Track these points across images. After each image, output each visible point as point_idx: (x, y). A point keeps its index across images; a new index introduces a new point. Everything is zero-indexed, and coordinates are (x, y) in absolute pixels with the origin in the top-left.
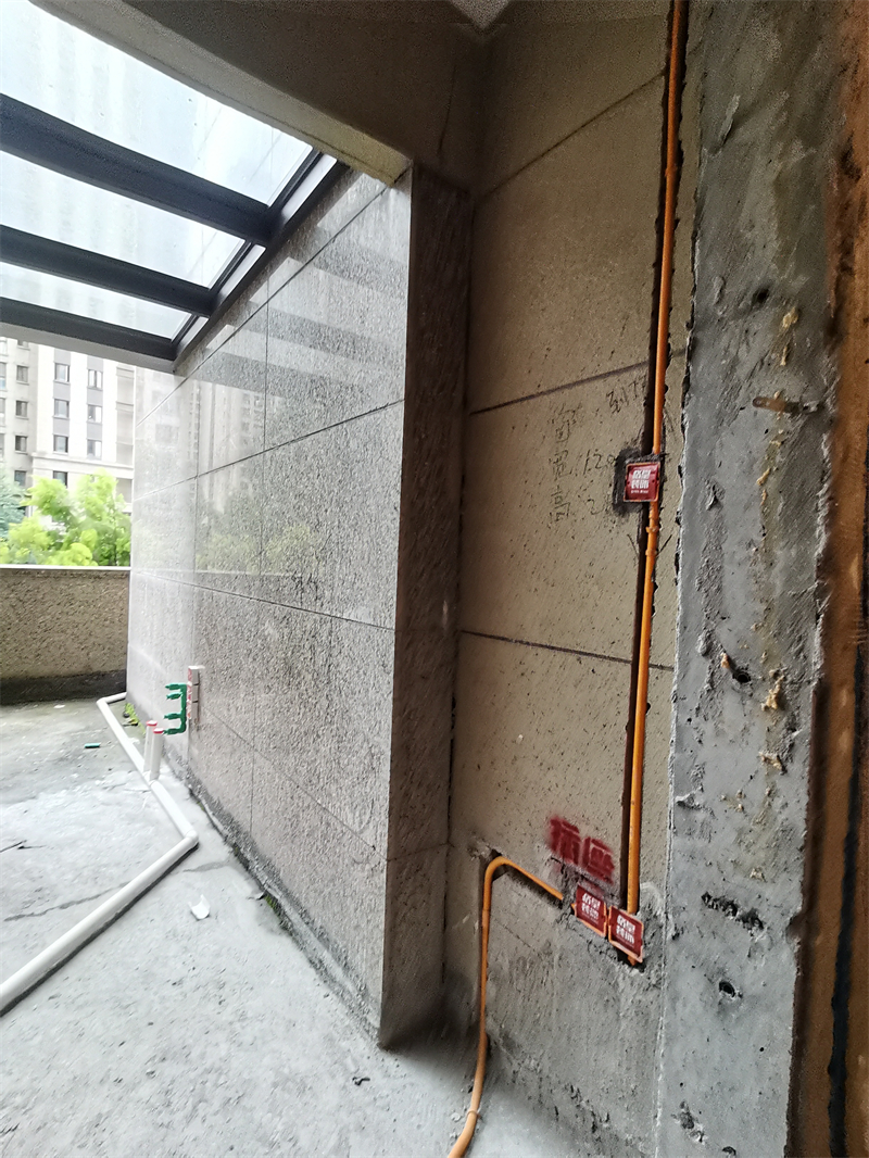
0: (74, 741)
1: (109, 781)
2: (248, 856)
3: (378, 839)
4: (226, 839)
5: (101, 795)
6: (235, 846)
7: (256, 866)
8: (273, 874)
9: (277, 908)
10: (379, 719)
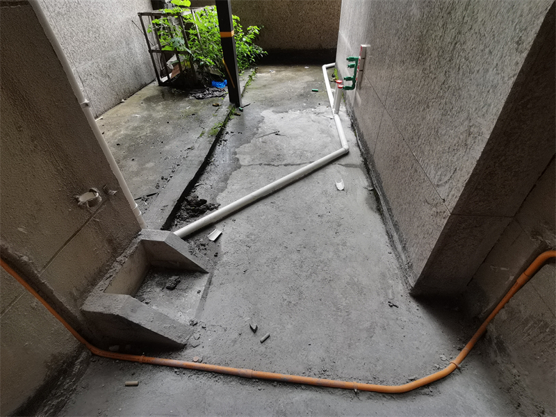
0: (308, 86)
1: (317, 110)
2: (370, 167)
3: (450, 197)
4: (362, 155)
5: (313, 116)
6: (365, 159)
7: (372, 173)
8: (380, 182)
9: (378, 199)
10: (489, 101)
